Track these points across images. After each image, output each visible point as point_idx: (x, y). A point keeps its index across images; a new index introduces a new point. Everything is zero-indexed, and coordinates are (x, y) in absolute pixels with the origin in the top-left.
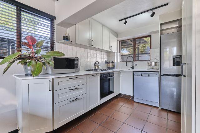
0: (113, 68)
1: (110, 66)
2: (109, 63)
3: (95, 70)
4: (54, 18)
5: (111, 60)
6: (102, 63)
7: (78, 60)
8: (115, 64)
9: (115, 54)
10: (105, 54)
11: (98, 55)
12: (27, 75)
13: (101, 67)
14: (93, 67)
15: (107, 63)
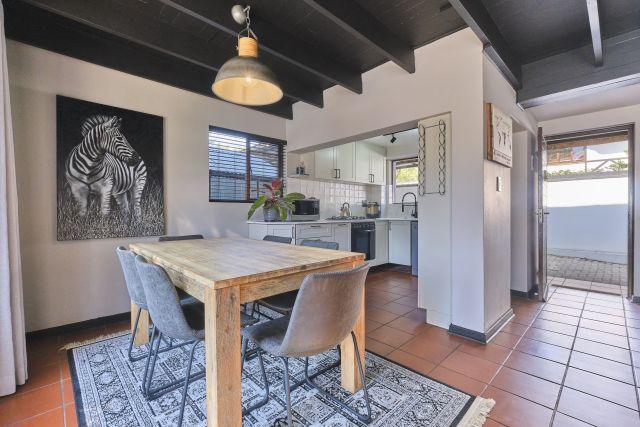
0: (377, 215)
1: (372, 211)
2: (370, 206)
3: (343, 218)
4: (285, 143)
5: (373, 201)
6: (355, 206)
7: (318, 202)
8: (382, 209)
9: (383, 188)
10: (361, 188)
11: (347, 191)
12: (266, 221)
13: (353, 213)
14: (338, 213)
15: (365, 205)
